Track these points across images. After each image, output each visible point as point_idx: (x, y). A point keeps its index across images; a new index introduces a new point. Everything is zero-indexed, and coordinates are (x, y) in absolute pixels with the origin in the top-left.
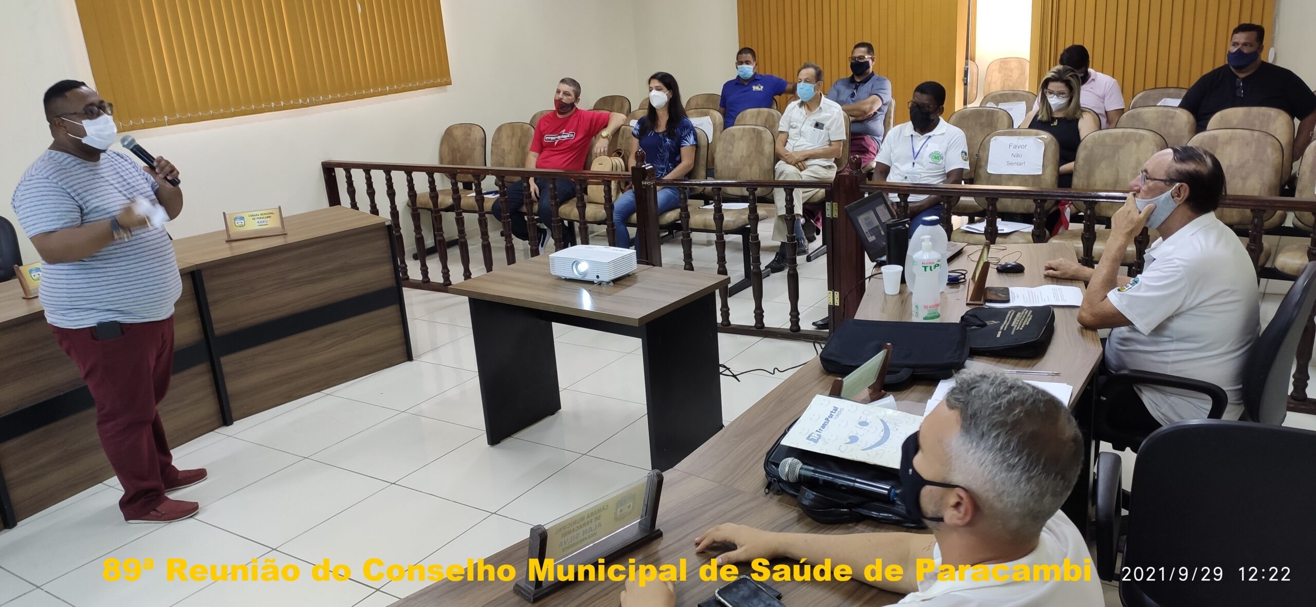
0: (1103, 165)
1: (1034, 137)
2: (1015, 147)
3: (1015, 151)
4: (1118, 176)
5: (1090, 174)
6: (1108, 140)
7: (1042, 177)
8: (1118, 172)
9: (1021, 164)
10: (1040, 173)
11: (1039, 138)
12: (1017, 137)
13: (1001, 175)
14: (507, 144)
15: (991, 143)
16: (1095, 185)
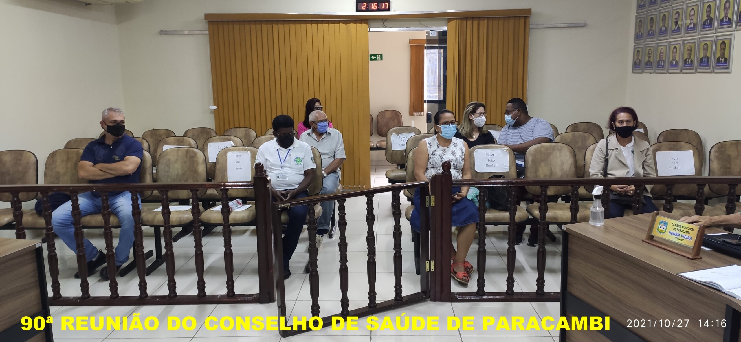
0: (542, 164)
1: (501, 149)
2: (490, 155)
3: (491, 158)
4: (552, 171)
5: (536, 171)
6: (542, 150)
7: (510, 173)
8: (552, 169)
9: (495, 166)
10: (509, 171)
11: (504, 149)
12: (491, 149)
13: (483, 173)
14: (60, 167)
15: (475, 153)
16: (540, 177)
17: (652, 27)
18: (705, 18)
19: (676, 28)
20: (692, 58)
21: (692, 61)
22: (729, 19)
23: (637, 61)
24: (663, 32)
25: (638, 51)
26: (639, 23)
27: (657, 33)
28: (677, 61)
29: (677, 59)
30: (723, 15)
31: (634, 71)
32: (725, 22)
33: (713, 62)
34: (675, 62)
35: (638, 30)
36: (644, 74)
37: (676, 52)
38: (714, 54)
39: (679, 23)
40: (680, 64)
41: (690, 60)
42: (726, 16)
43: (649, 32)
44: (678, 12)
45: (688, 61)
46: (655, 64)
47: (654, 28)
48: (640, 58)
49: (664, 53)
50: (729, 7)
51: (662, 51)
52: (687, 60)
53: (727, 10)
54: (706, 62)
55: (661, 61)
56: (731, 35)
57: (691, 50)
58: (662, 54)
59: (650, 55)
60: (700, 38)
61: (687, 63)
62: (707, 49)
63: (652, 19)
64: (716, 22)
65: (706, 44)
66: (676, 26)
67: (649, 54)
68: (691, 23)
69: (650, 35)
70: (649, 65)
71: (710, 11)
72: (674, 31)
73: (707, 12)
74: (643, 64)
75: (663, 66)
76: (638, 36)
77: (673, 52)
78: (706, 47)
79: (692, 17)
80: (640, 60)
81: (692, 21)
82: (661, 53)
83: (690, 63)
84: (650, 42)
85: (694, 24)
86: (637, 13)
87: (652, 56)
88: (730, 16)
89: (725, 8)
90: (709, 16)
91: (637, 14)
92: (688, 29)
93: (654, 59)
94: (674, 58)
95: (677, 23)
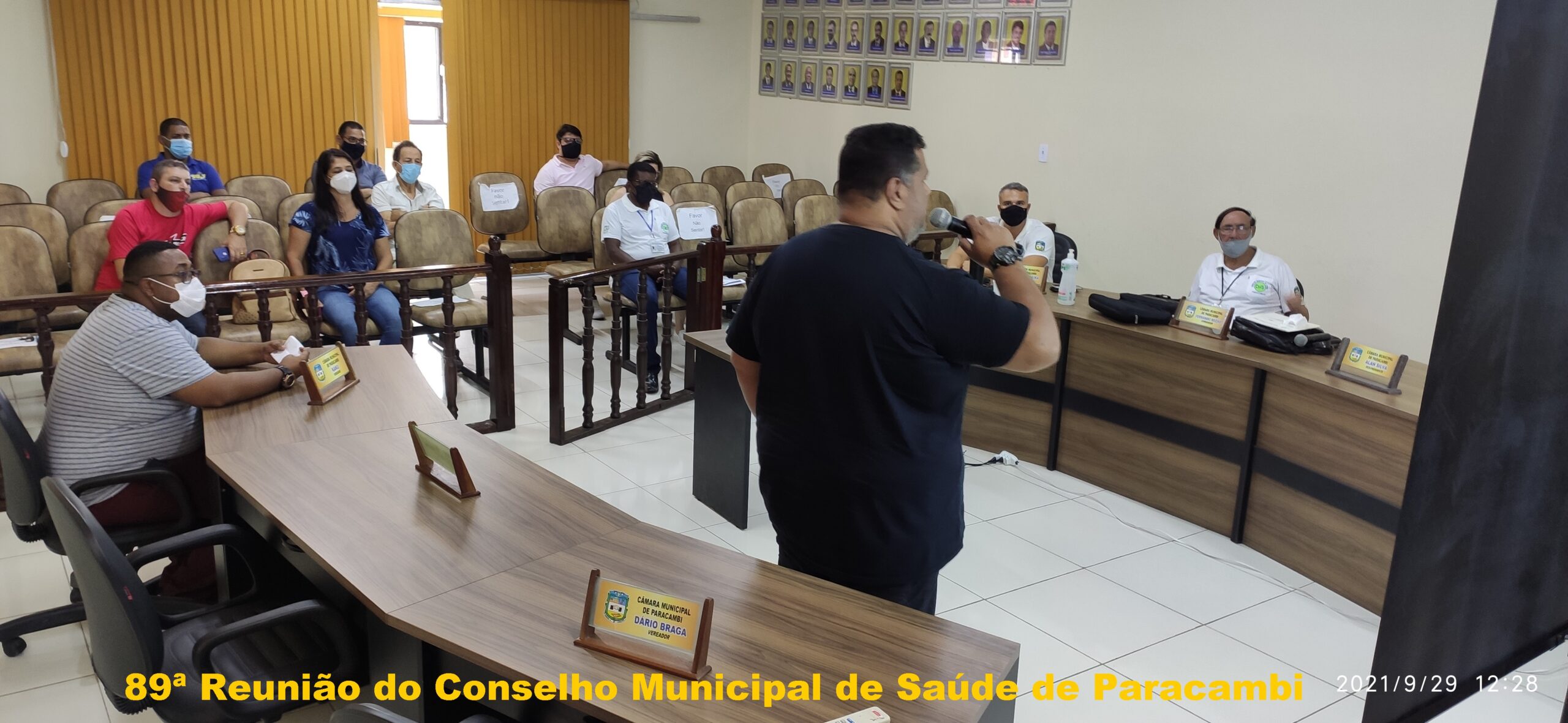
17: (790, 34)
18: (874, 37)
19: (831, 43)
20: (856, 85)
21: (856, 90)
22: (907, 45)
23: (767, 79)
24: (810, 45)
25: (769, 65)
26: (769, 25)
27: (799, 43)
28: (833, 87)
29: (833, 84)
30: (898, 38)
31: (762, 92)
32: (901, 47)
33: (886, 93)
34: (830, 87)
35: (766, 35)
36: (778, 98)
37: (832, 75)
38: (888, 85)
39: (836, 37)
40: (840, 90)
41: (853, 88)
42: (902, 40)
43: (786, 40)
44: (832, 22)
45: (851, 89)
46: (797, 87)
47: (794, 37)
48: (772, 75)
49: (813, 73)
50: (906, 30)
51: (809, 70)
52: (849, 87)
53: (904, 34)
54: (876, 93)
55: (808, 84)
56: (909, 64)
57: (854, 75)
58: (809, 75)
59: (789, 73)
60: (867, 61)
61: (849, 91)
62: (878, 76)
63: (790, 24)
64: (889, 46)
65: (876, 70)
66: (830, 40)
67: (787, 71)
68: (853, 41)
69: (789, 45)
70: (787, 86)
71: (881, 30)
72: (827, 47)
73: (876, 30)
74: (778, 84)
75: (812, 91)
76: (766, 44)
77: (827, 74)
78: (876, 74)
79: (855, 33)
80: (772, 79)
81: (854, 38)
82: (807, 72)
83: (853, 91)
84: (788, 55)
85: (858, 43)
86: (763, 9)
87: (792, 75)
88: (907, 40)
89: (900, 30)
90: (878, 36)
91: (763, 12)
92: (849, 47)
93: (797, 80)
94: (829, 83)
95: (831, 37)
